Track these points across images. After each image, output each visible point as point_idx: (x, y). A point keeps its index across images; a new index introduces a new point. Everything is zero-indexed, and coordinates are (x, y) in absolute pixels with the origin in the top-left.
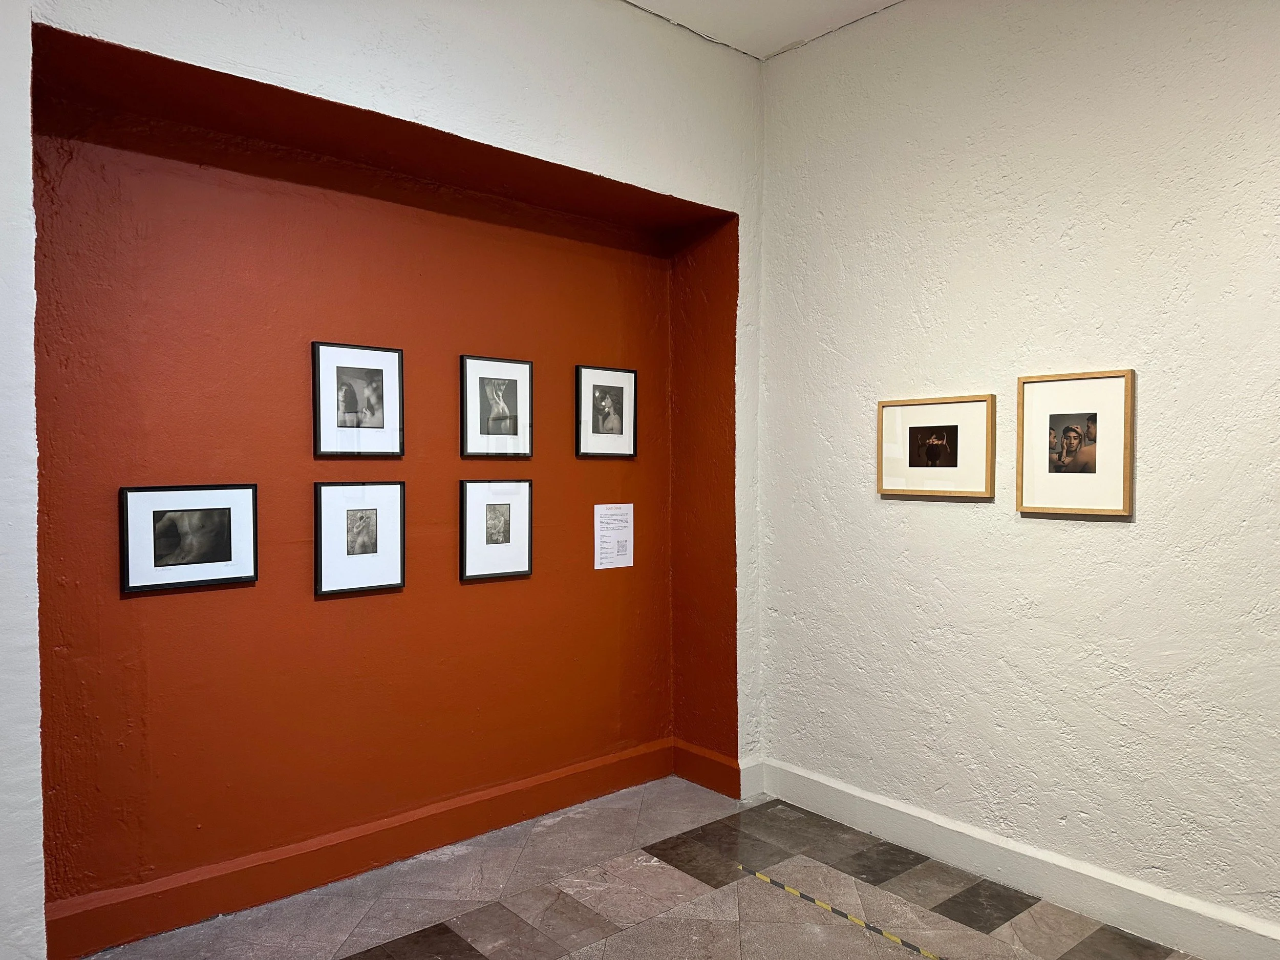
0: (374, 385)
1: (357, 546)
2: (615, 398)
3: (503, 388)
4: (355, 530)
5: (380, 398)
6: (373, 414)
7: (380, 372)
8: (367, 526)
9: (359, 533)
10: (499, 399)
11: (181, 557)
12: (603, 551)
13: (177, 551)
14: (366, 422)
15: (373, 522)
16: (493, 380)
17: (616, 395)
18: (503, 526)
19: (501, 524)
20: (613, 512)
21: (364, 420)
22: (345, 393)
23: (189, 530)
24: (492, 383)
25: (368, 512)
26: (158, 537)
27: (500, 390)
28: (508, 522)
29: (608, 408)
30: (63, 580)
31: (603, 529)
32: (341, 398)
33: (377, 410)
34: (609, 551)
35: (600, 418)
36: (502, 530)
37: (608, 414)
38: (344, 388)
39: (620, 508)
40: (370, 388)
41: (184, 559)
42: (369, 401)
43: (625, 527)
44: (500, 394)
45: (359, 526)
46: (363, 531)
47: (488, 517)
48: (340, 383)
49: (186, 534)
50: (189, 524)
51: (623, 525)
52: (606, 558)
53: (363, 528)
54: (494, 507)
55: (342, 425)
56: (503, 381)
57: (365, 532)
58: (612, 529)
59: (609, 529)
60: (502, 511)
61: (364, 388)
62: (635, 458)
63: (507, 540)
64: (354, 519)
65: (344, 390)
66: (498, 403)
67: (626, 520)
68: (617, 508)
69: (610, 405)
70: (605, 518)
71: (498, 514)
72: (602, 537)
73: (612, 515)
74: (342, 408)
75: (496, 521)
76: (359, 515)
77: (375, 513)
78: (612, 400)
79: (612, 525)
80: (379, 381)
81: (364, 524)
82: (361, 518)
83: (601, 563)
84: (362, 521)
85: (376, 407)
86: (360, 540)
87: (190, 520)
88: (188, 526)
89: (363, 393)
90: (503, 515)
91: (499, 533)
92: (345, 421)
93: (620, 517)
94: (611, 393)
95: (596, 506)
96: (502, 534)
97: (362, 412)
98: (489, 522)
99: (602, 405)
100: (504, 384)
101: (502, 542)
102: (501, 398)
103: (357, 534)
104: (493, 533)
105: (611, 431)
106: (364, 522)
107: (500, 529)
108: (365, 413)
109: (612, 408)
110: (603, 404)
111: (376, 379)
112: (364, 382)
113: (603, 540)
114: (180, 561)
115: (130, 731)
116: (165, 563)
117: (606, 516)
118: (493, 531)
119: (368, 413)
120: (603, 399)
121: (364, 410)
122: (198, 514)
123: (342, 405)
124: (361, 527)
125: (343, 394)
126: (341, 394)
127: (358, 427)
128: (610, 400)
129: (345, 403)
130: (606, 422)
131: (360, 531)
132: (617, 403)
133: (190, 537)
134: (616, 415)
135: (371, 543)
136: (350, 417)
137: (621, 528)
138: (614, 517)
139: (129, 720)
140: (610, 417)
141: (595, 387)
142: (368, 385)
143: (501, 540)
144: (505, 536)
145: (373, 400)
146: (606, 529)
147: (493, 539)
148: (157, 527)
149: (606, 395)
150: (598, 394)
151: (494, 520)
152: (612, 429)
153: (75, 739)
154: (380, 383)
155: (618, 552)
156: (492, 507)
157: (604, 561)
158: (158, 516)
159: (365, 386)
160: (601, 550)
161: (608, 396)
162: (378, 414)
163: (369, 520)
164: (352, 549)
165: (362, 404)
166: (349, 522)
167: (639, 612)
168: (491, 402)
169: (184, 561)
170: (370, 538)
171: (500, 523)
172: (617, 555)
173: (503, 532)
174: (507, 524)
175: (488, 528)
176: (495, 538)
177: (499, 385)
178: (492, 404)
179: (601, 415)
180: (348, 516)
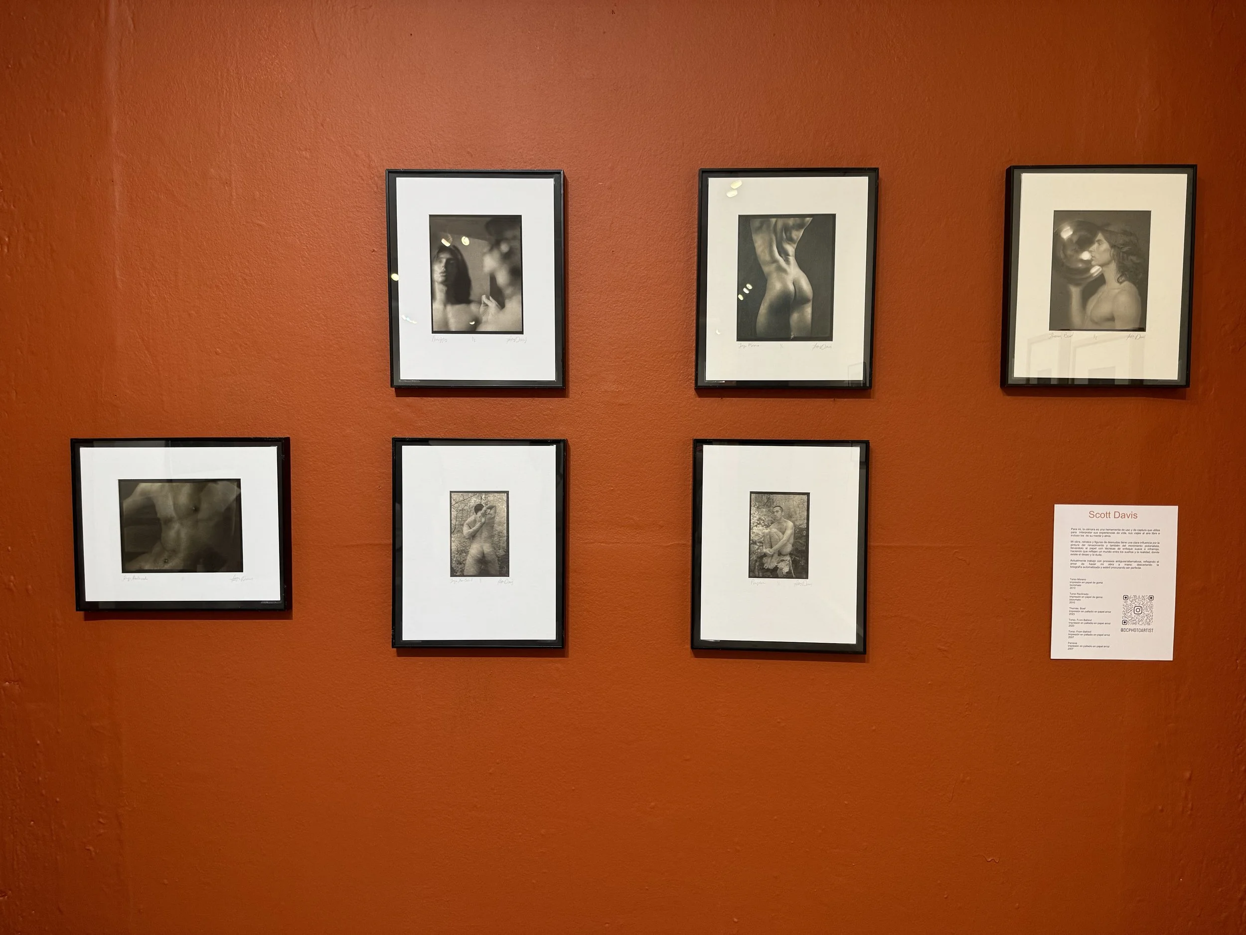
0: (504, 248)
1: (470, 560)
2: (1121, 240)
3: (797, 235)
4: (466, 530)
5: (516, 273)
6: (502, 305)
7: (516, 221)
8: (489, 524)
9: (473, 536)
10: (787, 261)
11: (163, 559)
12: (1077, 616)
13: (157, 549)
14: (486, 322)
15: (501, 517)
16: (774, 220)
17: (1125, 233)
18: (792, 541)
19: (785, 537)
20: (1112, 523)
21: (484, 319)
22: (446, 266)
23: (174, 514)
24: (769, 226)
25: (491, 497)
26: (127, 521)
27: (790, 240)
28: (805, 533)
29: (1102, 266)
30: (10, 581)
31: (1079, 564)
32: (438, 277)
33: (510, 297)
34: (1095, 617)
35: (1075, 292)
36: (789, 548)
37: (1101, 280)
38: (444, 257)
39: (1136, 516)
40: (496, 254)
41: (167, 563)
42: (493, 279)
43: (1149, 563)
44: (790, 249)
45: (475, 521)
46: (482, 533)
47: (754, 520)
48: (436, 249)
49: (169, 521)
50: (174, 504)
51: (1143, 557)
52: (1088, 633)
53: (481, 527)
54: (769, 499)
55: (442, 329)
56: (798, 220)
57: (485, 534)
58: (1106, 564)
59: (1098, 564)
60: (789, 509)
61: (484, 254)
62: (1188, 389)
63: (800, 570)
64: (463, 510)
65: (444, 261)
66: (784, 271)
67: (1154, 548)
68: (1124, 516)
69: (1106, 257)
70: (1089, 539)
71: (779, 515)
72: (1075, 583)
73: (1108, 532)
74: (440, 295)
75: (774, 529)
76: (474, 501)
77: (505, 498)
78: (1113, 246)
79: (1106, 556)
80: (514, 238)
81: (483, 520)
82: (478, 508)
83: (1072, 646)
84: (479, 514)
85: (508, 291)
86: (475, 549)
87: (175, 498)
88: (172, 508)
89: (482, 266)
90: (790, 517)
91: (780, 554)
92: (446, 322)
93: (1133, 538)
94: (1111, 228)
95: (1057, 507)
96: (788, 558)
97: (480, 302)
98: (755, 530)
99: (1082, 261)
100: (799, 227)
101: (788, 576)
102: (792, 259)
103: (469, 539)
104: (765, 555)
105: (1108, 323)
106: (484, 515)
107: (785, 545)
108: (487, 305)
109: (1113, 266)
110: (1086, 256)
111: (509, 234)
112: (483, 242)
113: (1078, 590)
114: (161, 565)
115: (102, 831)
116: (137, 567)
117: (1087, 532)
118: (765, 550)
119: (492, 304)
120: (1084, 243)
121: (484, 298)
122: (187, 488)
123: (441, 291)
124: (478, 525)
125: (443, 269)
126: (439, 269)
127: (473, 330)
128: (1105, 246)
129: (446, 285)
130: (1092, 303)
131: (476, 532)
132: (1128, 253)
133: (176, 526)
134: (1126, 283)
135: (497, 555)
136: (455, 315)
137: (1134, 565)
138: (1115, 538)
139: (100, 812)
140: (1104, 291)
141: (1061, 217)
142: (491, 250)
143: (786, 570)
144: (795, 563)
145: (502, 278)
146: (1087, 564)
147: (766, 566)
148: (125, 505)
149: (1095, 235)
150: (1071, 233)
151: (767, 526)
152: (1112, 319)
153: (31, 826)
154: (517, 244)
155: (1125, 622)
156: (765, 497)
157: (1079, 640)
158: (126, 487)
159: (486, 250)
160: (1072, 613)
161: (1100, 236)
162: (512, 305)
163: (492, 512)
164: (460, 566)
165: (479, 286)
166: (454, 513)
167: (1187, 775)
168: (766, 269)
169: (167, 567)
170: (495, 546)
171: (783, 533)
172: (1122, 630)
173: (791, 554)
174: (802, 537)
175: (752, 543)
176: (770, 564)
177: (787, 229)
178: (769, 274)
179: (1077, 284)
180: (453, 503)
